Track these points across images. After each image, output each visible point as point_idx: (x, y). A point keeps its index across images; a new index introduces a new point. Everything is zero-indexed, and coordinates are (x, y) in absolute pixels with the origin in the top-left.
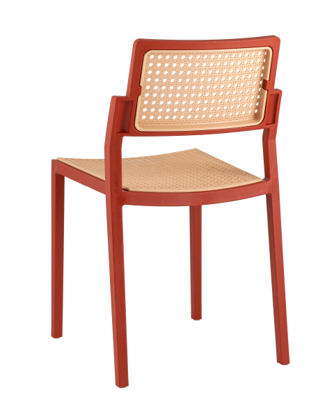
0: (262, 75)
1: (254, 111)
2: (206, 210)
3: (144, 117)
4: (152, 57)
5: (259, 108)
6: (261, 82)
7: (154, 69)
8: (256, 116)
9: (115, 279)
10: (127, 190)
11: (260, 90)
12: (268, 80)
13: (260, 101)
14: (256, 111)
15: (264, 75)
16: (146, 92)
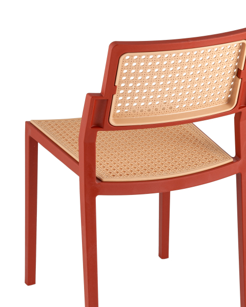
0: (237, 64)
1: (228, 96)
2: (175, 195)
3: (118, 111)
4: (127, 57)
5: (232, 93)
6: (235, 70)
7: (129, 68)
8: (229, 101)
9: (88, 265)
10: (99, 180)
11: (234, 77)
12: (242, 69)
13: (233, 87)
14: (229, 96)
15: (238, 64)
16: (121, 89)
